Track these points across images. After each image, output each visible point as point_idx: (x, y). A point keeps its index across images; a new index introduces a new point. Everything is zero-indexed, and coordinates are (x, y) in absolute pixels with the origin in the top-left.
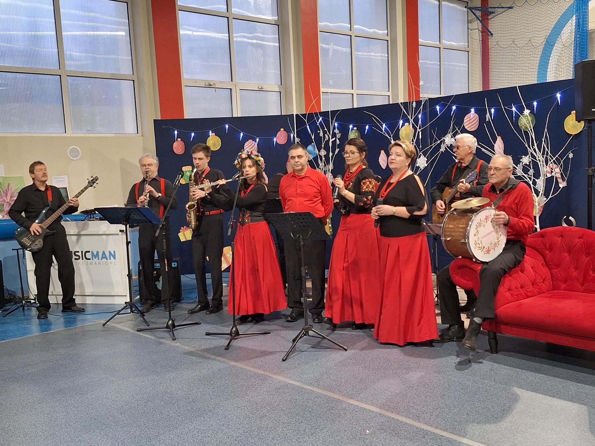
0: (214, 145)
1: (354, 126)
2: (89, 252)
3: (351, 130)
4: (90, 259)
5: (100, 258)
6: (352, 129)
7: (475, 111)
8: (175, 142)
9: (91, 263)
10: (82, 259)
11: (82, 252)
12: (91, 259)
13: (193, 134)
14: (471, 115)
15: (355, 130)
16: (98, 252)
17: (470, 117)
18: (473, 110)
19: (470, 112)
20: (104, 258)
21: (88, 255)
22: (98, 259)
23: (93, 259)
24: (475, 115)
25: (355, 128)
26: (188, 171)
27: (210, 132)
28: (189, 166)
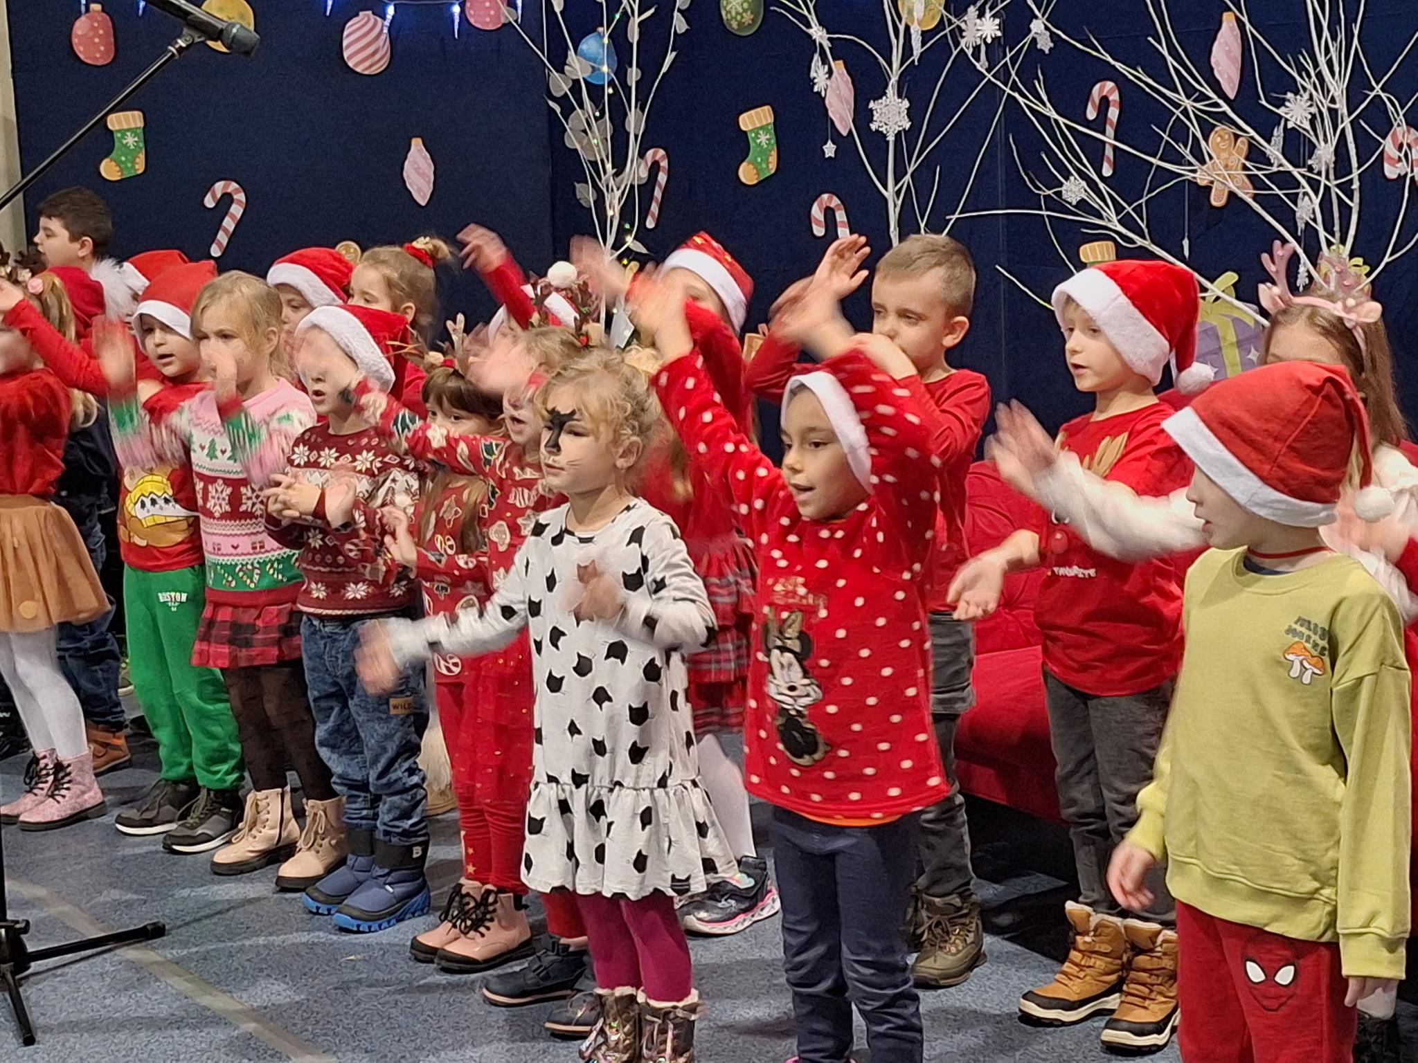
8: (81, 16)
26: (129, 130)
28: (135, 114)
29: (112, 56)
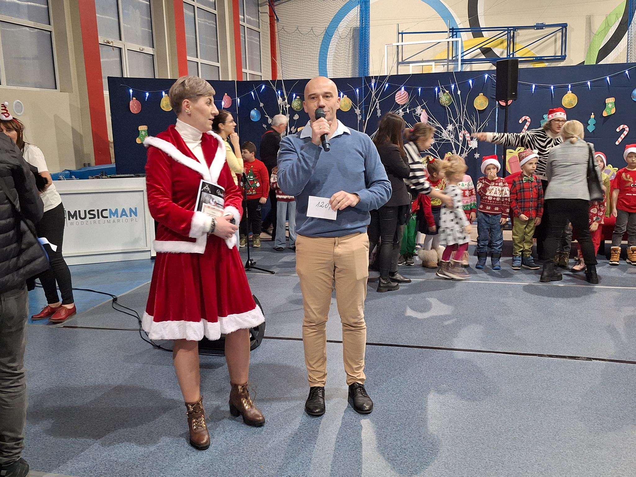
0: (167, 106)
1: (296, 95)
2: (106, 210)
4: (107, 217)
5: (119, 215)
6: (296, 98)
7: (405, 89)
8: (130, 101)
9: (109, 221)
10: (99, 218)
11: (98, 210)
12: (109, 217)
13: (147, 94)
16: (117, 210)
17: (401, 93)
20: (124, 215)
21: (105, 214)
22: (117, 217)
23: (111, 217)
24: (405, 92)
25: (298, 97)
26: (143, 130)
27: (164, 93)
28: (145, 126)
29: (139, 111)
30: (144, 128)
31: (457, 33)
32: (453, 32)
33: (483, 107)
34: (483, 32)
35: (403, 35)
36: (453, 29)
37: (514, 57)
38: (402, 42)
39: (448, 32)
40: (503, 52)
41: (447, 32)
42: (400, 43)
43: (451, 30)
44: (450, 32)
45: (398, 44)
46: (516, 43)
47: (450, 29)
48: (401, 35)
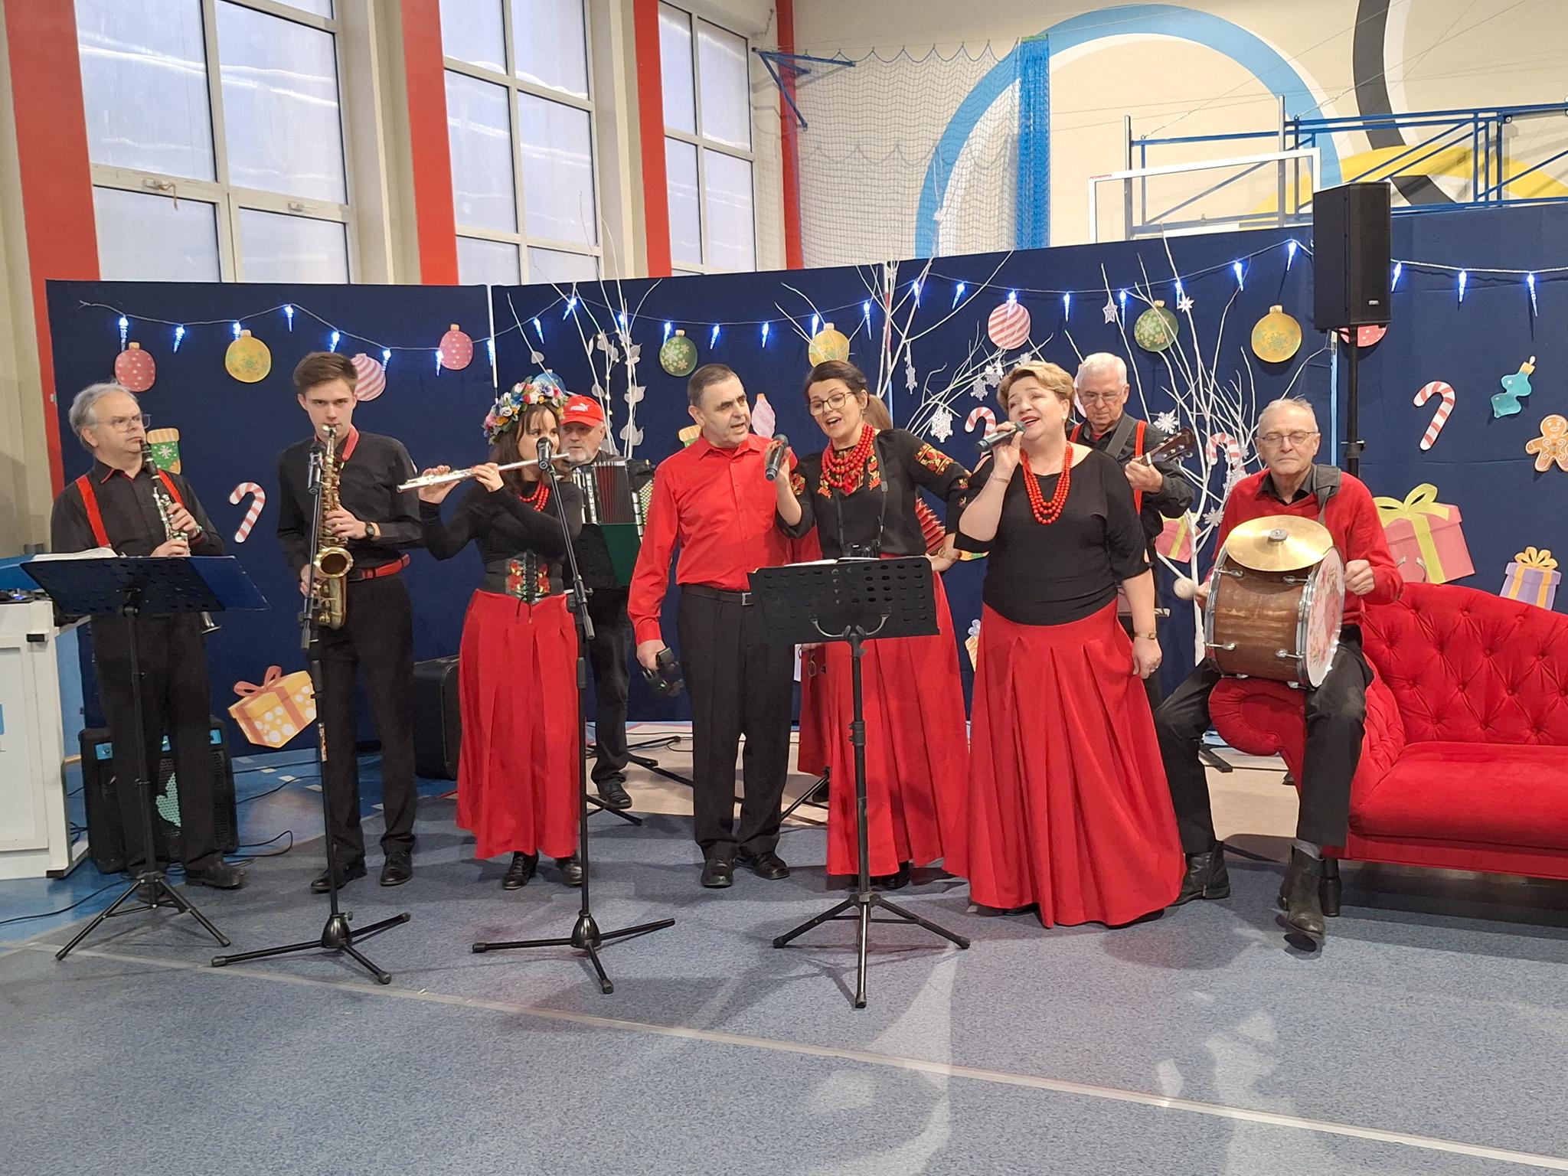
0: (250, 365)
1: (675, 327)
3: (669, 337)
6: (672, 335)
7: (1018, 298)
8: (121, 352)
13: (180, 332)
14: (1009, 309)
15: (680, 336)
17: (1007, 312)
18: (1012, 296)
19: (1002, 299)
24: (1019, 309)
25: (680, 332)
26: (163, 444)
27: (237, 327)
28: (171, 429)
29: (151, 384)
30: (170, 437)
31: (1314, 134)
32: (1297, 133)
33: (1285, 353)
34: (1401, 130)
35: (1147, 147)
36: (1297, 123)
37: (1503, 199)
38: (1143, 166)
39: (1281, 134)
40: (1466, 188)
41: (1276, 134)
42: (1137, 171)
43: (1292, 128)
44: (1286, 133)
45: (1128, 174)
46: (1508, 158)
47: (1286, 124)
48: (1140, 147)
